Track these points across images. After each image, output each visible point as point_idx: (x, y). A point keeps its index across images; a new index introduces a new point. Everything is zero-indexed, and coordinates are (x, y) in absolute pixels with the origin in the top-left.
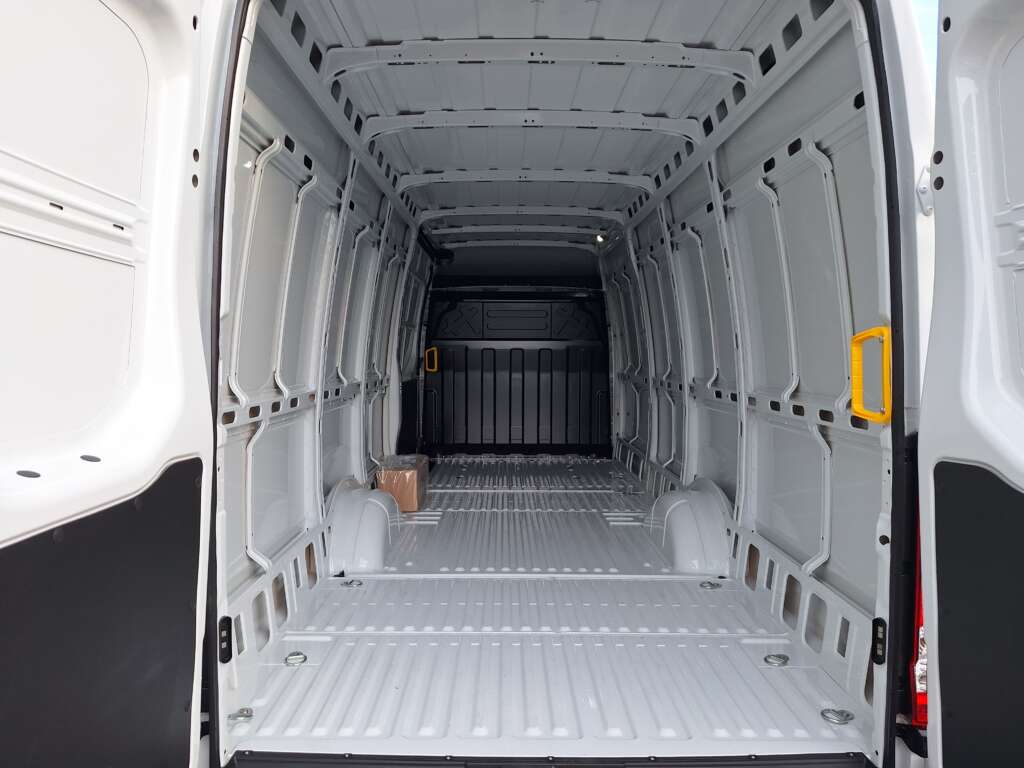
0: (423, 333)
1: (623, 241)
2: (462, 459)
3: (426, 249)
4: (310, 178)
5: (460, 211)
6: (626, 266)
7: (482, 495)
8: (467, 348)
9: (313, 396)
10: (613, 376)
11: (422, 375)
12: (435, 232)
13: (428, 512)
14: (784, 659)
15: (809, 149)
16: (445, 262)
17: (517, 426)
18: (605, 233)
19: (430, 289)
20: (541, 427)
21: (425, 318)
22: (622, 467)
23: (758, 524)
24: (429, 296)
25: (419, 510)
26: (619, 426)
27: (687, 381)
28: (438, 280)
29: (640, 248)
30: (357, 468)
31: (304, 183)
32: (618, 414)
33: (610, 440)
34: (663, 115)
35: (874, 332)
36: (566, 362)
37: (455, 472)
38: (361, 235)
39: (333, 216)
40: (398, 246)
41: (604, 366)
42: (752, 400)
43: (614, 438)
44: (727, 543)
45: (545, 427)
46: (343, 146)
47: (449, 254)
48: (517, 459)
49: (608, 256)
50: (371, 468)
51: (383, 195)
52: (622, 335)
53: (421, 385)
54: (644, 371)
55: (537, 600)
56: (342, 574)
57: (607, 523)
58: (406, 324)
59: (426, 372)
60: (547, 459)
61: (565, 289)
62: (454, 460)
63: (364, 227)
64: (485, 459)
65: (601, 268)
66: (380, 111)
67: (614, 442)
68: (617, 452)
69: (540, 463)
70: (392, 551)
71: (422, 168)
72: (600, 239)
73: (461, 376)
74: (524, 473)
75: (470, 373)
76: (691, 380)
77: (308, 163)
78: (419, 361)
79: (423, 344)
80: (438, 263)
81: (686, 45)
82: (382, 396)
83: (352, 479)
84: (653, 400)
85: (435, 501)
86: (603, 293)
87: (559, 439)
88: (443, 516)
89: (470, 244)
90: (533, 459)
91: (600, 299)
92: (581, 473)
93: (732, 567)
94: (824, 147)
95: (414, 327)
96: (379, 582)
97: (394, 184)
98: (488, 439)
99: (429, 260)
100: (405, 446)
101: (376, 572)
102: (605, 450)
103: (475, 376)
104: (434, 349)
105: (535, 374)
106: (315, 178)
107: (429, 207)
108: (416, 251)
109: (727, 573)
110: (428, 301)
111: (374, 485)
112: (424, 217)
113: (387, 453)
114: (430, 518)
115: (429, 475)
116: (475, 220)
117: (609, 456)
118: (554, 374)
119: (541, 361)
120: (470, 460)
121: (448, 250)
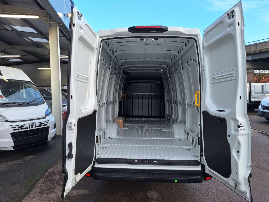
0: (123, 91)
1: (166, 71)
2: (132, 119)
3: (124, 73)
4: (106, 64)
5: (132, 66)
6: (167, 77)
7: (136, 125)
8: (133, 94)
9: (105, 103)
10: (165, 100)
11: (123, 100)
12: (126, 69)
13: (125, 128)
14: (190, 150)
15: (192, 60)
16: (128, 75)
17: (144, 112)
18: (163, 69)
19: (125, 81)
20: (149, 112)
21: (124, 88)
22: (167, 121)
23: (189, 128)
24: (124, 83)
25: (123, 128)
26: (167, 112)
27: (178, 101)
28: (126, 79)
29: (170, 73)
30: (111, 118)
31: (105, 65)
32: (167, 109)
33: (165, 115)
34: (170, 51)
35: (198, 92)
36: (155, 97)
37: (130, 122)
38: (113, 72)
39: (109, 70)
40: (119, 73)
41: (163, 98)
42: (188, 104)
43: (166, 114)
44: (184, 132)
45: (150, 112)
46: (111, 57)
47: (129, 73)
48: (144, 119)
49: (164, 74)
50: (113, 119)
51: (117, 64)
52: (167, 91)
53: (123, 102)
54: (171, 99)
55: (146, 141)
56: (109, 137)
57: (162, 130)
58: (120, 89)
59: (124, 100)
60: (151, 119)
61: (155, 81)
62: (130, 119)
63: (113, 71)
64: (137, 119)
65: (163, 76)
66: (117, 51)
67: (166, 115)
68: (166, 118)
69: (149, 120)
70: (118, 134)
71: (124, 59)
72: (162, 70)
73: (131, 100)
74: (145, 122)
75: (133, 100)
76: (179, 101)
77: (106, 62)
78: (122, 97)
79: (123, 93)
80: (126, 75)
81: (172, 42)
82: (115, 104)
83: (110, 120)
84: (173, 105)
85: (126, 126)
86: (163, 82)
87: (153, 115)
88: (128, 129)
89: (133, 71)
90: (147, 119)
91: (162, 83)
92: (158, 122)
93: (185, 137)
94: (195, 60)
95: (121, 89)
96: (117, 139)
97: (119, 62)
98: (137, 115)
99: (125, 75)
100: (120, 115)
101: (116, 137)
102: (163, 117)
103: (134, 100)
104: (125, 94)
105: (148, 100)
106: (107, 65)
107: (125, 65)
108: (122, 74)
109: (184, 138)
110: (124, 84)
111: (114, 122)
112: (124, 67)
113: (116, 116)
114: (125, 129)
115: (125, 122)
116: (135, 67)
117: (165, 118)
118: (152, 100)
119: (149, 97)
120: (133, 119)
121: (128, 73)
